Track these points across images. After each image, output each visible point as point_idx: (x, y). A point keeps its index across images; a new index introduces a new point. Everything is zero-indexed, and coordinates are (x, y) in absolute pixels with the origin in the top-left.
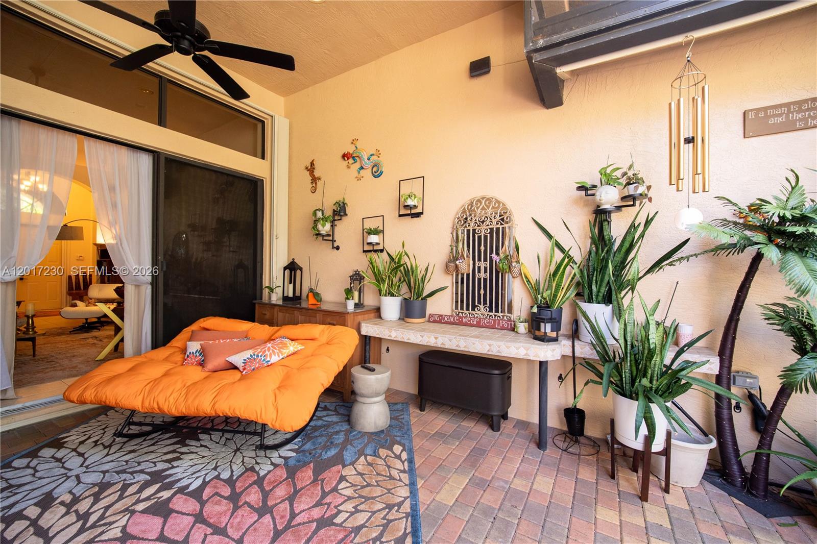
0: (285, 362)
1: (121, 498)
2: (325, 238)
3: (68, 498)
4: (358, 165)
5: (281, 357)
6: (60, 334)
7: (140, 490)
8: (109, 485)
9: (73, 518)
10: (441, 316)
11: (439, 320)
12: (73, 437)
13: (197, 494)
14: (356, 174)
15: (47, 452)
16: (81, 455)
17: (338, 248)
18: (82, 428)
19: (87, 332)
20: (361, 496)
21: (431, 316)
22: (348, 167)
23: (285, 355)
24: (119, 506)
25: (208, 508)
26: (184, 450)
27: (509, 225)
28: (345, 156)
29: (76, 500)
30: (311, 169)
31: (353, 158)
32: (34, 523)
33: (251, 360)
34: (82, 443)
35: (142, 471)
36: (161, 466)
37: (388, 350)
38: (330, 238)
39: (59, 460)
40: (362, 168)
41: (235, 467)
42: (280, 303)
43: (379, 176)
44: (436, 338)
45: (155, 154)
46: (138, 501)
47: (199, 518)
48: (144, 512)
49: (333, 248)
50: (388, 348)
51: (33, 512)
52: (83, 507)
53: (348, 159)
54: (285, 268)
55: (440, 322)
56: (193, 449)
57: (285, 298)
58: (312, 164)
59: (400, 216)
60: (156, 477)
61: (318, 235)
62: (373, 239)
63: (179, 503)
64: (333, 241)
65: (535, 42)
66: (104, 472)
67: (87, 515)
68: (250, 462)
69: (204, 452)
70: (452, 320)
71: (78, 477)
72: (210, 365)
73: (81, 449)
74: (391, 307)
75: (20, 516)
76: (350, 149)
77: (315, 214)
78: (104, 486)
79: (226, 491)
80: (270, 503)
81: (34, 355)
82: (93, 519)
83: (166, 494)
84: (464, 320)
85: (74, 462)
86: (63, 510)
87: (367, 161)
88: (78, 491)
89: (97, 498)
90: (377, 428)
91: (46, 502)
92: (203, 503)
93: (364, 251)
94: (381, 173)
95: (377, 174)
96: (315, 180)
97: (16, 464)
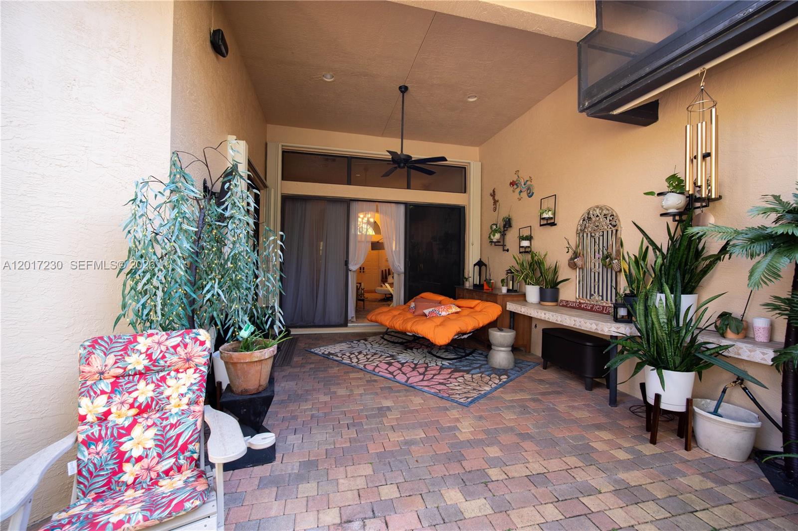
0: (449, 316)
1: (379, 358)
2: (496, 244)
3: (365, 354)
4: (518, 190)
5: (447, 313)
6: (375, 301)
7: (385, 358)
8: (377, 354)
9: (365, 358)
10: (568, 301)
11: (567, 305)
12: (371, 339)
13: (403, 364)
14: (518, 196)
15: (362, 341)
16: (372, 344)
17: (508, 250)
18: (374, 337)
19: (386, 302)
20: (465, 383)
21: (562, 301)
22: (514, 192)
23: (450, 313)
24: (378, 359)
25: (403, 368)
26: (405, 352)
27: (616, 228)
28: (512, 184)
29: (367, 355)
30: (493, 195)
31: (516, 184)
32: (356, 356)
33: (432, 312)
34: (373, 341)
35: (388, 353)
36: (394, 354)
37: (536, 326)
38: (502, 243)
39: (365, 344)
40: (521, 192)
41: (420, 361)
42: (472, 288)
43: (531, 196)
44: (545, 314)
45: (406, 204)
46: (384, 360)
47: (400, 369)
48: (385, 363)
49: (504, 250)
50: (536, 324)
51: (357, 354)
52: (368, 357)
53: (513, 186)
54: (475, 265)
55: (566, 306)
56: (409, 352)
57: (475, 285)
58: (494, 191)
59: (541, 225)
60: (392, 356)
61: (491, 242)
62: (525, 243)
63: (396, 364)
64: (504, 245)
65: (584, 105)
66: (377, 351)
67: (369, 359)
68: (427, 361)
69: (412, 354)
70: (574, 305)
71: (369, 350)
72: (416, 314)
73: (372, 343)
74: (532, 293)
75: (354, 354)
76: (515, 178)
77: (491, 228)
78: (375, 354)
79: (413, 366)
80: (426, 373)
81: (364, 309)
82: (370, 360)
83: (393, 361)
84: (582, 306)
85: (369, 346)
86: (363, 356)
87: (524, 186)
88: (368, 353)
89: (373, 356)
90: (500, 366)
91: (360, 353)
92: (403, 366)
93: (520, 253)
94: (533, 193)
95: (530, 195)
96: (495, 202)
97: (354, 342)
